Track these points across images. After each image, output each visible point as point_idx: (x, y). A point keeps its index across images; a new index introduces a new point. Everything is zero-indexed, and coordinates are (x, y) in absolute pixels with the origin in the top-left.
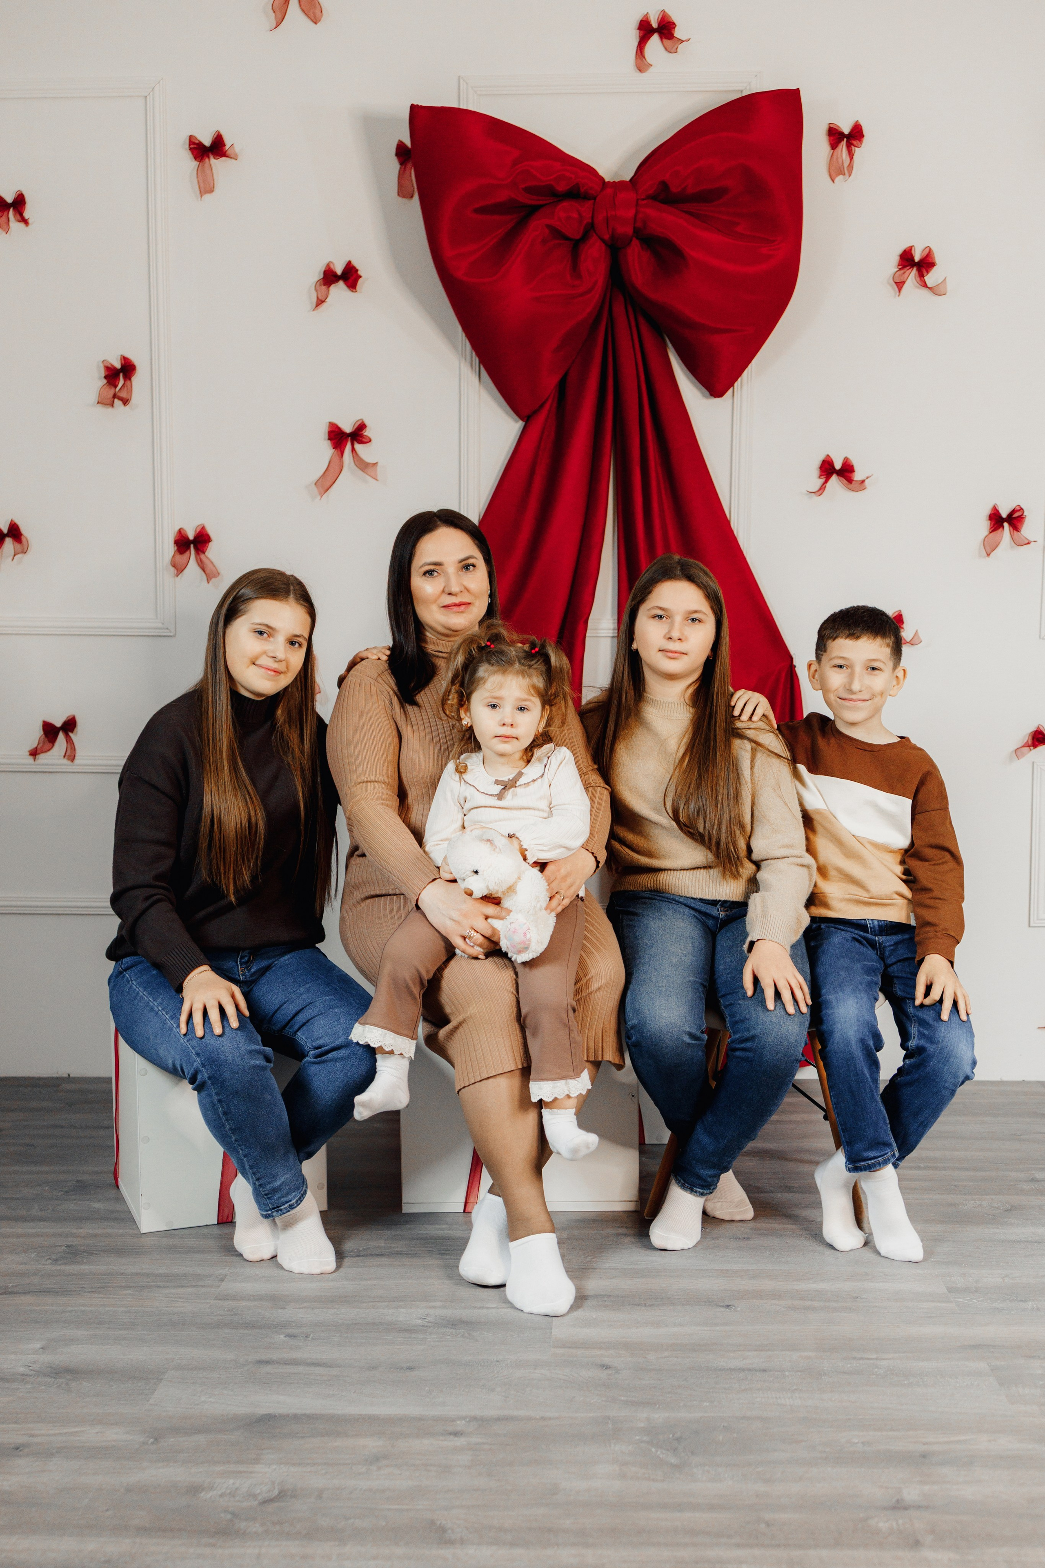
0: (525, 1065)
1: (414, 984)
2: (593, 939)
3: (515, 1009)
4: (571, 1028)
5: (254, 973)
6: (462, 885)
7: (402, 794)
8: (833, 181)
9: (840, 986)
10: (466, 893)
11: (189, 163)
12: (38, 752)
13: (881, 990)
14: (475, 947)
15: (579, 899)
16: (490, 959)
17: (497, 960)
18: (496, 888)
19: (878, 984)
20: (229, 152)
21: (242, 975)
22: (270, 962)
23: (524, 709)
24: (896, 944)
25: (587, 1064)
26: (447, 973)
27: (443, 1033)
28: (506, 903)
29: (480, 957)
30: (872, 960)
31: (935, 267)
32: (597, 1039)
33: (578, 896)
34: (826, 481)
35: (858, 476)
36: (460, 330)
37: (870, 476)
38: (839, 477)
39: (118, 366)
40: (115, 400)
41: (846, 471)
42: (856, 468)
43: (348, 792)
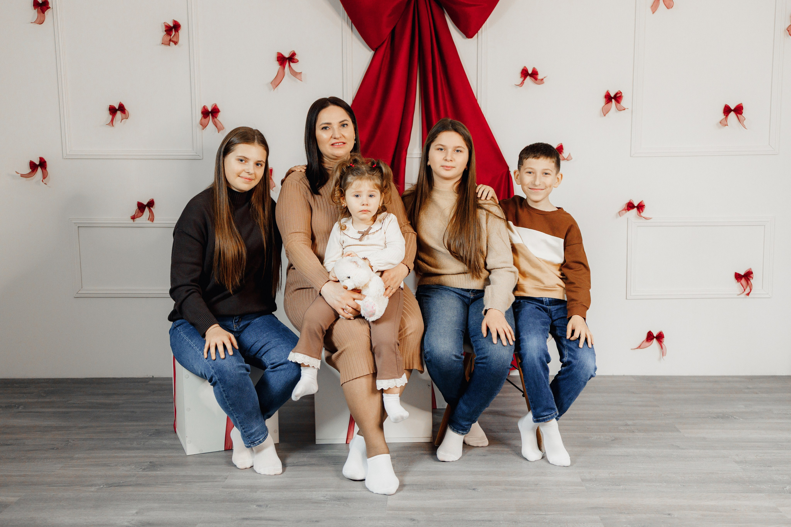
0: (375, 372)
1: (319, 332)
2: (408, 309)
3: (369, 344)
4: (397, 353)
5: (241, 327)
6: (342, 284)
7: (313, 238)
9: (529, 331)
10: (344, 288)
12: (135, 217)
13: (550, 332)
14: (349, 314)
15: (401, 289)
16: (357, 319)
17: (361, 320)
18: (359, 285)
19: (548, 330)
21: (235, 328)
22: (249, 321)
23: (372, 196)
24: (557, 310)
25: (406, 371)
26: (336, 327)
27: (334, 356)
28: (364, 292)
29: (351, 318)
30: (546, 318)
32: (410, 358)
33: (400, 287)
34: (524, 80)
35: (540, 77)
36: (341, 6)
37: (546, 77)
38: (531, 78)
39: (172, 25)
40: (171, 42)
41: (534, 75)
42: (539, 73)
43: (286, 238)
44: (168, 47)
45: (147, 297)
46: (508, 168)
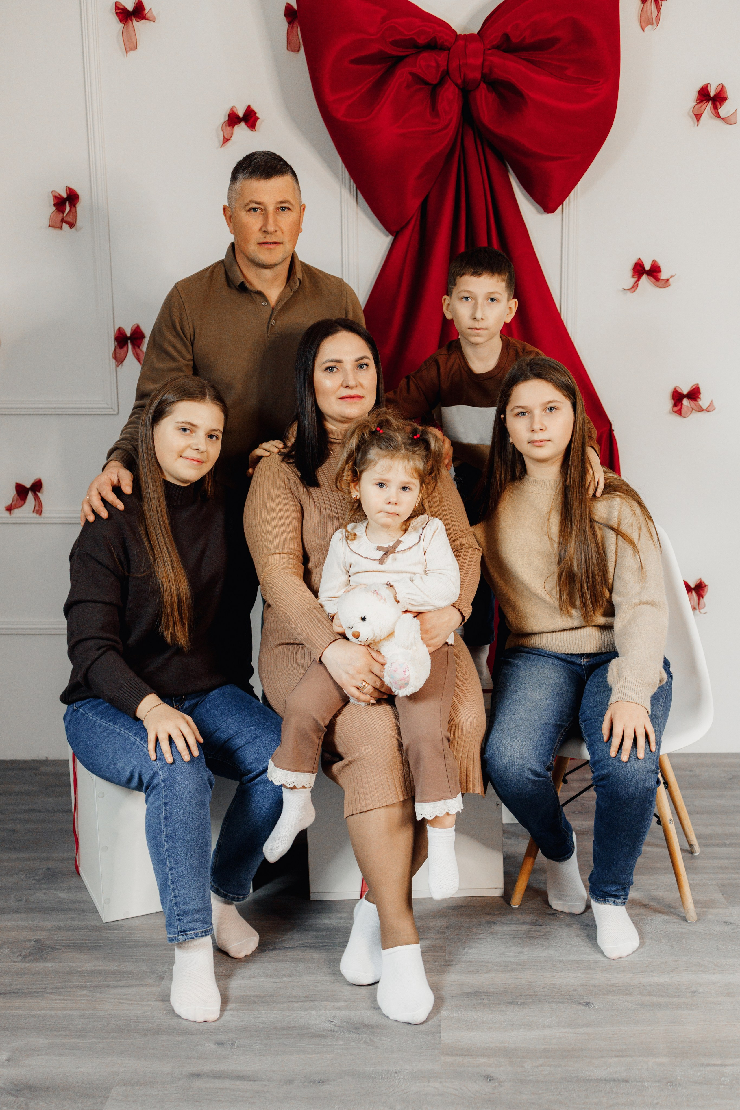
1: (314, 733)
4: (446, 756)
7: (306, 560)
8: (643, 31)
11: (115, 25)
12: (12, 508)
14: (367, 696)
15: (448, 646)
18: (380, 633)
20: (148, 16)
22: (198, 699)
23: (407, 489)
27: (336, 767)
31: (727, 101)
33: (447, 643)
34: (638, 280)
35: (663, 276)
36: (340, 160)
37: (674, 275)
38: (649, 277)
39: (65, 195)
40: (64, 224)
41: (654, 272)
42: (662, 269)
43: (261, 562)
44: (58, 232)
45: (35, 635)
46: (610, 424)
